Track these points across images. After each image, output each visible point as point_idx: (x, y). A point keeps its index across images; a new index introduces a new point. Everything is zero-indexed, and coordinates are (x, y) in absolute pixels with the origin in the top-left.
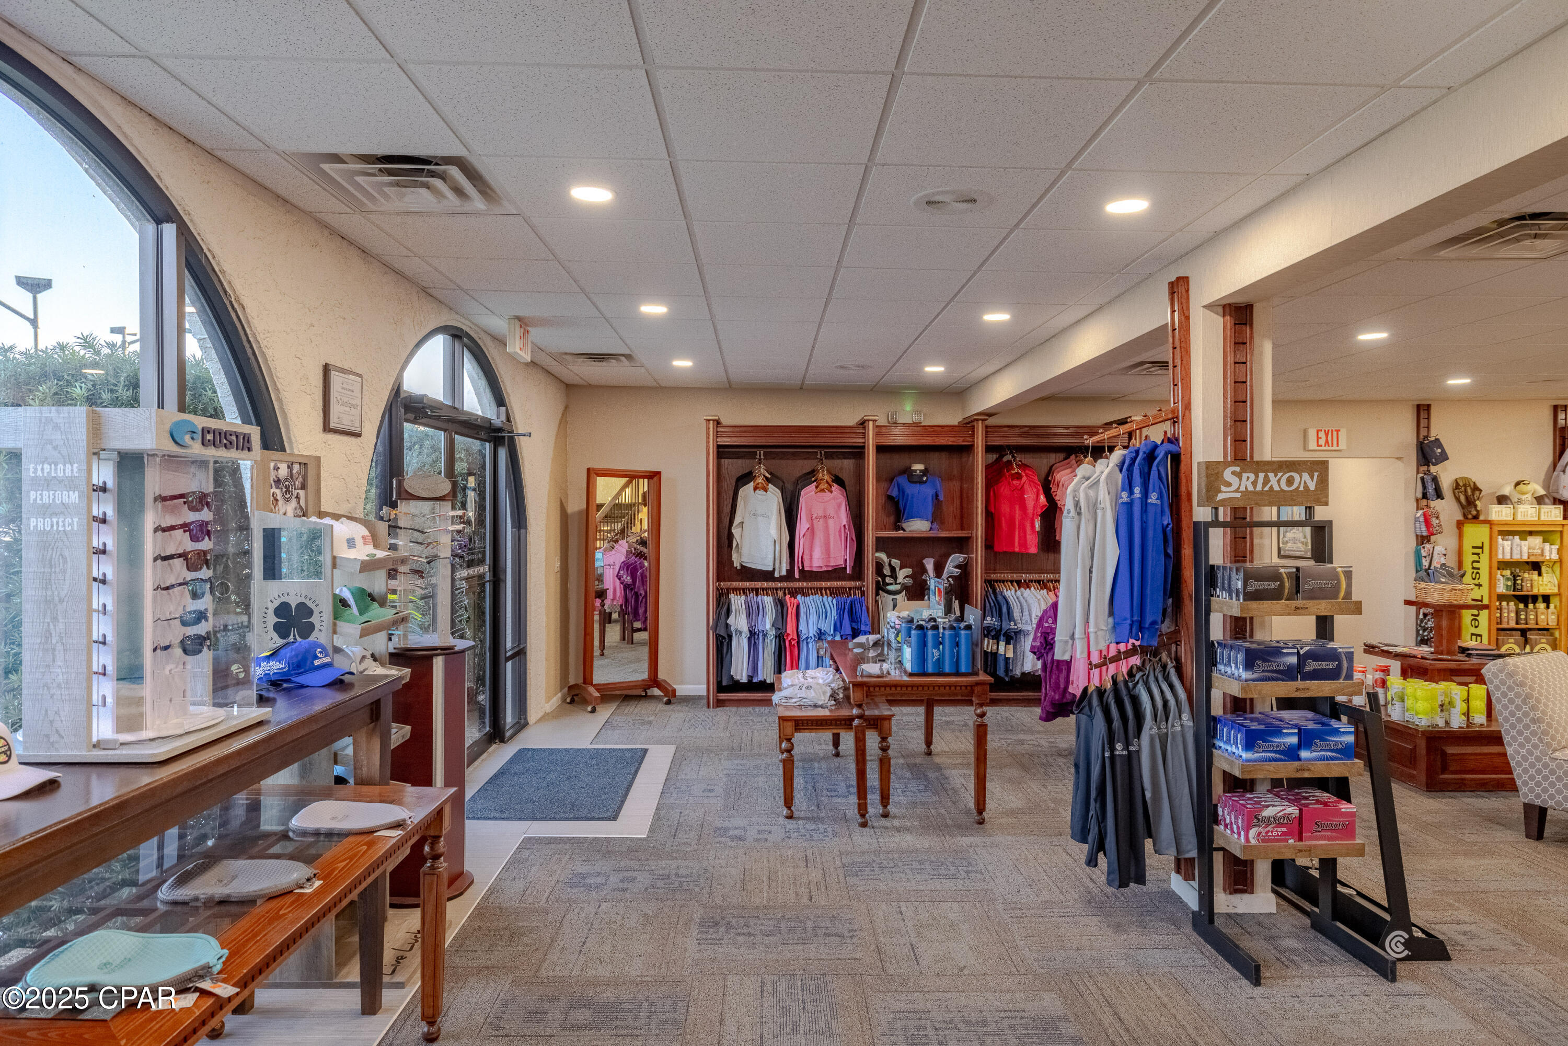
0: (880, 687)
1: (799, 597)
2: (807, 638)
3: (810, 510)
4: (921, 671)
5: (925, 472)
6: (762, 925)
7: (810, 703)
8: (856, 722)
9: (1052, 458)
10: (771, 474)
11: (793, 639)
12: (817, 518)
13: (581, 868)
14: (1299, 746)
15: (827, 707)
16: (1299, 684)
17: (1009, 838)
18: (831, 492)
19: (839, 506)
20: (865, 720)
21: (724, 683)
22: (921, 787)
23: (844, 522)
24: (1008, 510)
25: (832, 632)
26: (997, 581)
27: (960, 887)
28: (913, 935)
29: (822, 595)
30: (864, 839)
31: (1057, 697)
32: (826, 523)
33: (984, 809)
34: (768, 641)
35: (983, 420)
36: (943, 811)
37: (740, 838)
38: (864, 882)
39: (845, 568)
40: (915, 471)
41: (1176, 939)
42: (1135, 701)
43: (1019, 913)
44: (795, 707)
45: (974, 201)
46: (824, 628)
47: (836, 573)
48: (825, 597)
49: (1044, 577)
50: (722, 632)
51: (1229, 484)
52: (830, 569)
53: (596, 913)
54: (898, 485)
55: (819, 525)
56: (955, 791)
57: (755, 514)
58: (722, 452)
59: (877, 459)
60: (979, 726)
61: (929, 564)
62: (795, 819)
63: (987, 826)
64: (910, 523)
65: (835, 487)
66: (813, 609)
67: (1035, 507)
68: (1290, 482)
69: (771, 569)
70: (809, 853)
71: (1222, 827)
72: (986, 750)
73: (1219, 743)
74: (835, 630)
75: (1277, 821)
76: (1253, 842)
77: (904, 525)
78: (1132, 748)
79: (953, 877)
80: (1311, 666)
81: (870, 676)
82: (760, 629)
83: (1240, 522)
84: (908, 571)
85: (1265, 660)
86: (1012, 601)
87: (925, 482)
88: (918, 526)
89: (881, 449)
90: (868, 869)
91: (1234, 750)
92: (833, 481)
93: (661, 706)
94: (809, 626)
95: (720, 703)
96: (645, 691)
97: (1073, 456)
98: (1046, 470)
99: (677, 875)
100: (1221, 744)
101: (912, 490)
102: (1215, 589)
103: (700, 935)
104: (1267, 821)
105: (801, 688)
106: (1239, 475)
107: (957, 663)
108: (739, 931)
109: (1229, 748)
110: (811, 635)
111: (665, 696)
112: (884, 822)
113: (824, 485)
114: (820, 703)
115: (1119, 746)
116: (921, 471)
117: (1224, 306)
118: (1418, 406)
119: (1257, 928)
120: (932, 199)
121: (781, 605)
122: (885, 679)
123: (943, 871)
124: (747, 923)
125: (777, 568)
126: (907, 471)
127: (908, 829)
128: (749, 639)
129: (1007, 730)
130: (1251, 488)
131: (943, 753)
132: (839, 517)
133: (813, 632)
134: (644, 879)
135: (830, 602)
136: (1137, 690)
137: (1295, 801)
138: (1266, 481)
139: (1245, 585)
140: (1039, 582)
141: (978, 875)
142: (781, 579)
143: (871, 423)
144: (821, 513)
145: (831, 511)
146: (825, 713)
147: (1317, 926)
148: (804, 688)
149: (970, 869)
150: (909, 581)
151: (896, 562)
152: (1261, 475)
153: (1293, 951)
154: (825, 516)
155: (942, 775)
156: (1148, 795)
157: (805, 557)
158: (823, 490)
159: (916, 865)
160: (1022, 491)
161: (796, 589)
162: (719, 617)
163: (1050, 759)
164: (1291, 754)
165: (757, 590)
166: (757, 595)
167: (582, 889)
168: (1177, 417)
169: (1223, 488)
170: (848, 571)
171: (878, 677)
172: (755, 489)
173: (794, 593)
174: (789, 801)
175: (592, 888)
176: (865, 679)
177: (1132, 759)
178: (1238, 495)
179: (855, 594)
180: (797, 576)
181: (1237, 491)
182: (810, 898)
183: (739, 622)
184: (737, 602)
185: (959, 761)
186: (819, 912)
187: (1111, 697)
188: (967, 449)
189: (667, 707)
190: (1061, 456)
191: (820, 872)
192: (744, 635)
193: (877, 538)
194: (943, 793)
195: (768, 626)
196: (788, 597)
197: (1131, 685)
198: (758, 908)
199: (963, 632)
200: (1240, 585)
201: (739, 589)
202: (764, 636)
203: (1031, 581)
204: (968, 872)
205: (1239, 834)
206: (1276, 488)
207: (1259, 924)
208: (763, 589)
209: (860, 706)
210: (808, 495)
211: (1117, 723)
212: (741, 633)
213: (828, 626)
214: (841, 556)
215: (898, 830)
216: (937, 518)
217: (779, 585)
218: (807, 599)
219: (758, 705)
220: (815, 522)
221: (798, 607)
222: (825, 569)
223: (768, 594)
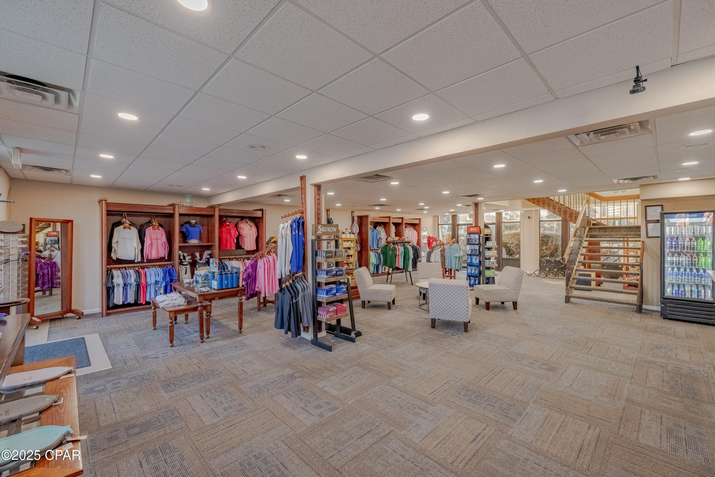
0: (208, 295)
1: (146, 269)
2: (150, 284)
3: (151, 236)
4: (221, 288)
5: (196, 223)
6: (187, 380)
7: (177, 305)
8: (200, 308)
9: (238, 220)
10: (131, 222)
11: (144, 285)
12: (153, 239)
13: (89, 386)
14: (336, 292)
15: (184, 305)
16: (336, 278)
17: (251, 335)
18: (159, 230)
19: (162, 235)
20: (203, 307)
21: (111, 306)
22: (214, 327)
23: (165, 241)
24: (225, 236)
25: (162, 281)
26: (222, 259)
27: (246, 351)
28: (241, 367)
29: (155, 267)
30: (205, 346)
31: (252, 292)
32: (157, 241)
33: (242, 328)
34: (132, 287)
35: (218, 207)
36: (226, 332)
37: (156, 358)
38: (215, 358)
39: (165, 257)
40: (193, 223)
41: (309, 347)
42: (296, 287)
43: (267, 353)
44: (171, 307)
45: (265, 147)
46: (158, 279)
47: (161, 259)
48: (157, 268)
49: (237, 257)
50: (110, 285)
51: (319, 230)
52: (159, 258)
53: (111, 398)
54: (186, 228)
55: (154, 242)
56: (227, 326)
57: (124, 238)
58: (109, 213)
59: (180, 218)
60: (240, 303)
61: (197, 254)
62: (174, 346)
63: (243, 333)
64: (192, 241)
65: (160, 228)
66: (153, 273)
67: (235, 235)
68: (331, 229)
69: (133, 259)
70: (188, 355)
71: (319, 316)
72: (242, 310)
73: (318, 295)
74: (163, 280)
75: (332, 311)
76: (328, 317)
77: (189, 241)
78: (297, 300)
79: (242, 349)
80: (338, 273)
81: (204, 292)
82: (129, 282)
83: (319, 239)
84: (190, 257)
85: (330, 273)
86: (228, 265)
87: (196, 227)
88: (194, 242)
89: (180, 215)
90: (213, 354)
91: (323, 296)
92: (159, 226)
93: (75, 321)
94: (151, 280)
95: (108, 314)
96: (62, 315)
97: (244, 219)
98: (236, 223)
99: (138, 376)
100: (319, 295)
101: (191, 229)
102: (317, 256)
103: (165, 391)
104: (330, 312)
105: (172, 300)
106: (321, 228)
107: (233, 285)
108: (180, 384)
109: (321, 296)
110: (152, 283)
111: (77, 316)
112: (208, 340)
113: (156, 227)
114: (181, 304)
115: (294, 300)
116: (194, 223)
117: (315, 185)
118: (327, 210)
119: (325, 340)
120: (253, 145)
121: (138, 273)
122: (209, 292)
123: (238, 348)
124: (181, 381)
125: (136, 259)
126: (188, 222)
127: (218, 340)
128: (123, 287)
129: (231, 306)
130: (324, 231)
131: (215, 316)
132: (162, 239)
133: (153, 281)
134: (124, 382)
135: (160, 271)
136: (296, 285)
137: (335, 306)
138: (327, 229)
139: (326, 255)
140: (235, 258)
141: (250, 347)
142: (138, 263)
143: (177, 205)
144: (155, 238)
145: (159, 237)
146: (183, 307)
147: (336, 336)
148: (174, 300)
149: (246, 346)
150: (191, 261)
151: (185, 254)
152: (326, 228)
153: (334, 342)
154: (157, 239)
155: (219, 322)
156: (301, 312)
157: (149, 254)
158: (155, 229)
159: (228, 349)
160: (230, 230)
161: (144, 266)
162: (108, 280)
163: (249, 311)
164: (335, 295)
165: (125, 268)
166: (126, 269)
167: (95, 393)
168: (303, 212)
169: (318, 231)
170: (166, 258)
171: (207, 292)
172: (125, 228)
173: (143, 268)
174: (171, 341)
175: (99, 391)
176: (202, 293)
177: (297, 303)
178: (321, 233)
179: (169, 266)
180: (145, 261)
181: (321, 232)
182: (199, 367)
183: (118, 280)
184: (116, 273)
185: (221, 317)
186: (205, 371)
187: (290, 287)
188: (212, 216)
189: (79, 320)
190: (240, 219)
191: (197, 359)
192: (121, 286)
193: (179, 246)
194: (223, 327)
195: (133, 281)
196: (140, 269)
197: (294, 283)
198: (181, 376)
199: (234, 275)
200: (324, 255)
201: (117, 268)
202: (131, 285)
203: (233, 258)
204: (246, 347)
205: (325, 316)
206: (329, 231)
207: (324, 339)
208: (128, 267)
209: (201, 302)
210: (149, 231)
211: (293, 294)
212: (119, 285)
213: (160, 279)
214: (163, 253)
215: (215, 341)
216: (201, 239)
217: (136, 265)
218: (149, 269)
219: (127, 313)
220: (153, 241)
221: (145, 272)
222: (156, 258)
223: (131, 269)
